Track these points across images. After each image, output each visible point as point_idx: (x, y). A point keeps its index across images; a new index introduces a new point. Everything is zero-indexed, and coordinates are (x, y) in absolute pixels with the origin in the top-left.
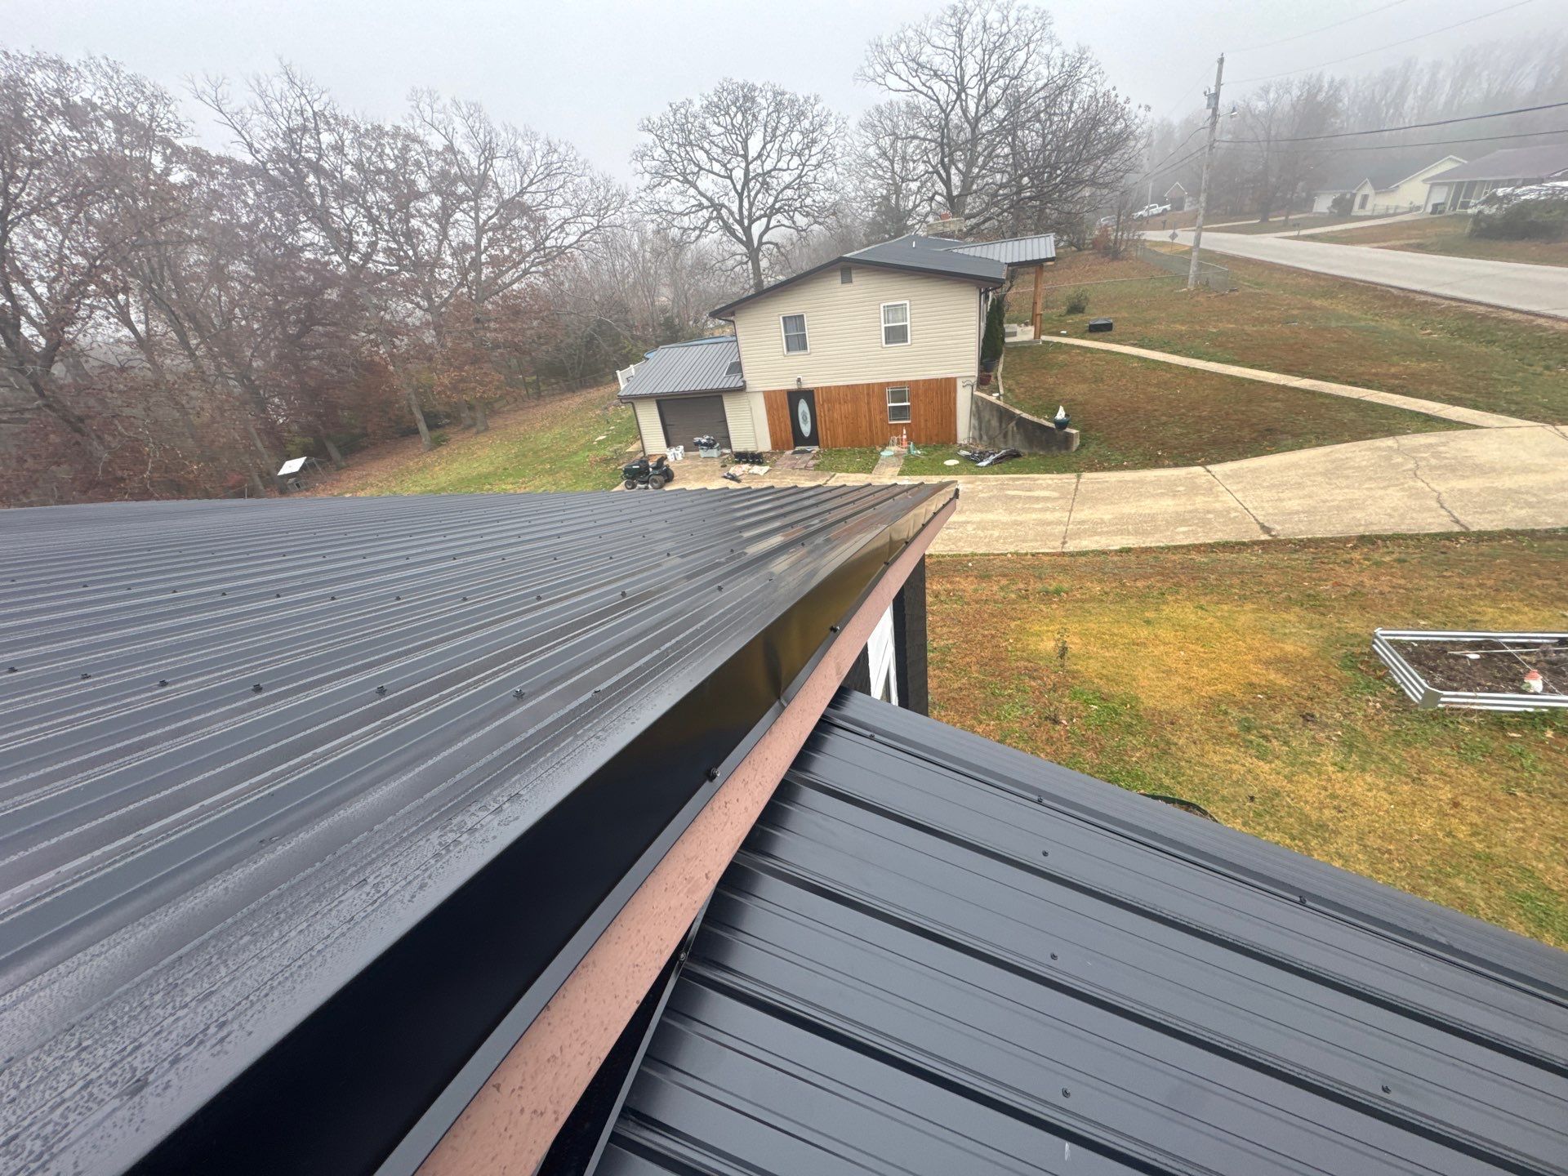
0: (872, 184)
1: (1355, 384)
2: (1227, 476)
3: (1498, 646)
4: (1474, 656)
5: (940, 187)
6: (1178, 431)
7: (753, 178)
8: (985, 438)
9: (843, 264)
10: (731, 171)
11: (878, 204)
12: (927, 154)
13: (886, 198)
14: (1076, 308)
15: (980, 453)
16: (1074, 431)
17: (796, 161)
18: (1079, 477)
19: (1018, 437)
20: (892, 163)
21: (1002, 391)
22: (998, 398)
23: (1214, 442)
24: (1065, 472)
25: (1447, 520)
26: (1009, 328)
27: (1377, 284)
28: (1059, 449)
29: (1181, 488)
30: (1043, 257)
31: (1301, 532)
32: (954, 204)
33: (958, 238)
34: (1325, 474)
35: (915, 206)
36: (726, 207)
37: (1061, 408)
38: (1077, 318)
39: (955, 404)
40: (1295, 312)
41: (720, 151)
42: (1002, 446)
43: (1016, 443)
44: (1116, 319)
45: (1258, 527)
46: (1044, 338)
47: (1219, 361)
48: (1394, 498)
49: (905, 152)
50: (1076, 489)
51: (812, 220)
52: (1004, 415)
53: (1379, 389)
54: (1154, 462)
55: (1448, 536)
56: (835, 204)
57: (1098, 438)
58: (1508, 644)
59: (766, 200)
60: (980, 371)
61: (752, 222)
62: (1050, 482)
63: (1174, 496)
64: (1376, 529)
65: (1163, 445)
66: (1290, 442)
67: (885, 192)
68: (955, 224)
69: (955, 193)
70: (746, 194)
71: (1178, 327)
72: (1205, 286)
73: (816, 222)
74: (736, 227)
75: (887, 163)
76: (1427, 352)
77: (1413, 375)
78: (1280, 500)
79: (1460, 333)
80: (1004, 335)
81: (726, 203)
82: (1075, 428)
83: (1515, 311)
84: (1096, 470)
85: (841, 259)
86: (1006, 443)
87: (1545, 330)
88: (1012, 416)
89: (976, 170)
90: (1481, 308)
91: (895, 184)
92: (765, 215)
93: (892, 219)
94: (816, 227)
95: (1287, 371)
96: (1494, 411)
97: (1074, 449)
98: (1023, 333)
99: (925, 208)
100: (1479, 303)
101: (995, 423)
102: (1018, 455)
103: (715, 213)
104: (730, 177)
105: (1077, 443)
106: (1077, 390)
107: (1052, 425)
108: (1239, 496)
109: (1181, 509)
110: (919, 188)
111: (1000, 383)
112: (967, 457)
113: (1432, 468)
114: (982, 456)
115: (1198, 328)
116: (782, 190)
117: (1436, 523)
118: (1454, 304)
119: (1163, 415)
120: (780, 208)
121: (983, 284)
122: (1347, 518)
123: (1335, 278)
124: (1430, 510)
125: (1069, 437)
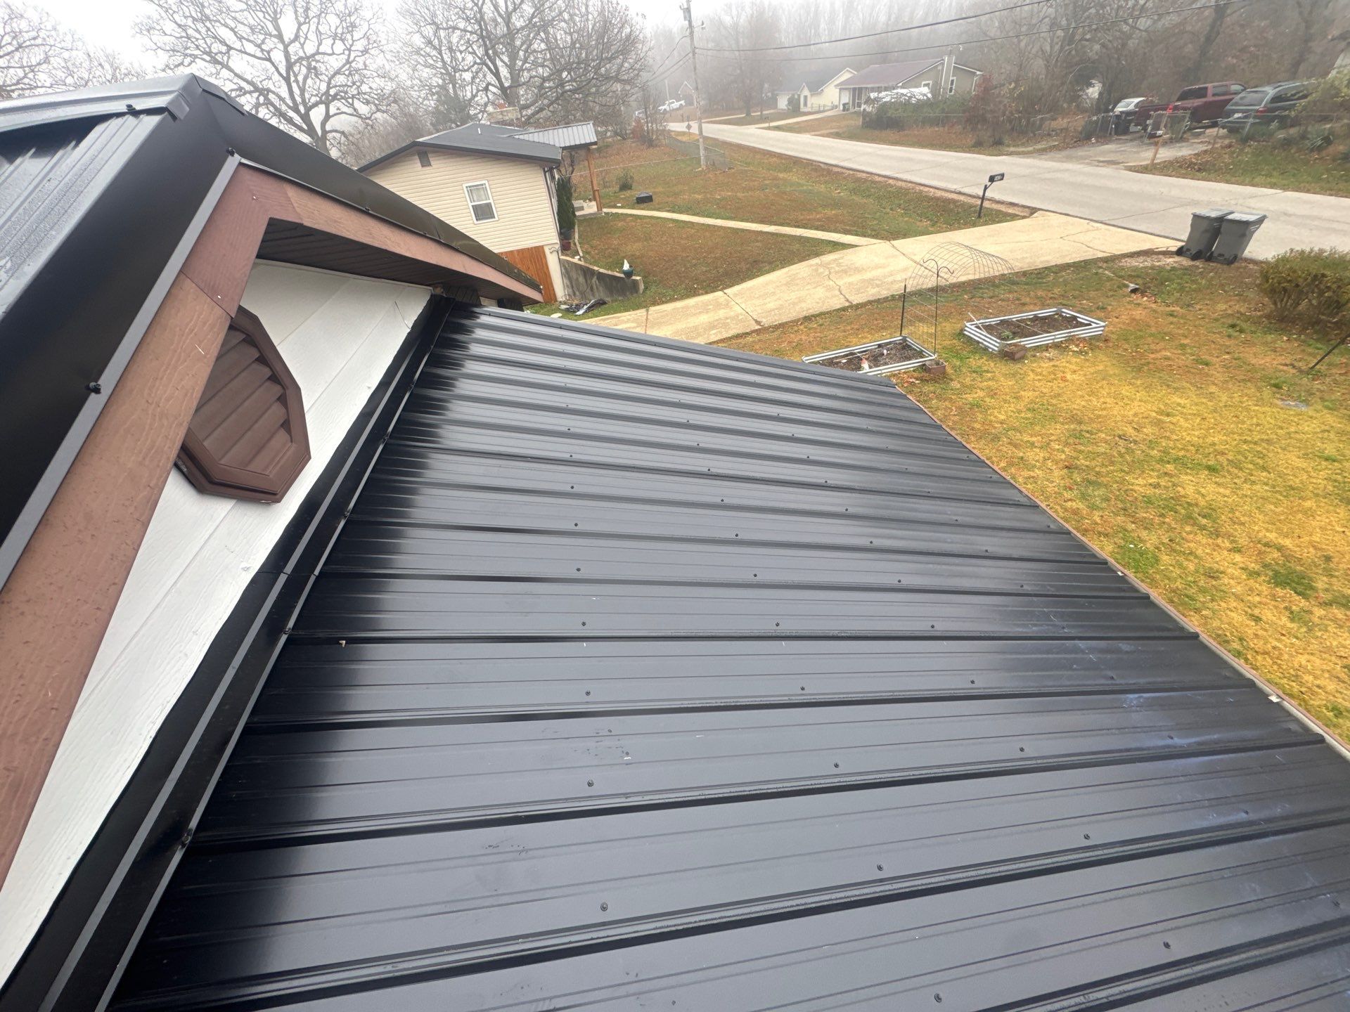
0: (425, 73)
1: (798, 227)
2: (735, 295)
3: (855, 354)
4: (844, 361)
5: (490, 78)
6: (704, 269)
7: (296, 61)
8: (577, 293)
9: (416, 148)
10: (269, 52)
11: (437, 93)
12: (471, 46)
13: (443, 87)
14: (625, 187)
15: (577, 305)
16: (638, 278)
17: (339, 47)
18: (647, 311)
19: (601, 289)
20: (440, 54)
21: (581, 254)
22: (580, 260)
23: (726, 274)
24: (638, 309)
25: (843, 300)
26: (576, 204)
27: (813, 161)
28: (632, 293)
29: (711, 307)
30: (588, 141)
31: (776, 321)
32: (508, 94)
33: (519, 127)
34: (786, 285)
35: (474, 96)
36: (273, 93)
37: (626, 261)
38: (628, 193)
39: (548, 268)
40: (767, 182)
41: (248, 30)
42: (591, 297)
43: (601, 294)
44: (655, 193)
45: (754, 322)
46: (605, 210)
47: (723, 219)
48: (820, 292)
49: (450, 42)
50: (647, 319)
51: (374, 108)
52: (587, 272)
53: (811, 228)
54: (692, 293)
55: (844, 309)
56: (393, 92)
57: (655, 282)
58: (859, 352)
59: (316, 86)
60: (561, 240)
61: (308, 109)
62: (629, 317)
63: (707, 312)
64: (811, 312)
65: (696, 280)
66: (767, 268)
67: (440, 82)
68: (512, 113)
69: (507, 85)
70: (292, 79)
71: (697, 196)
72: (713, 166)
73: (378, 110)
74: (291, 114)
75: (434, 53)
76: (836, 204)
77: (828, 219)
78: (765, 304)
79: (854, 191)
80: (573, 210)
81: (273, 88)
82: (639, 275)
83: (879, 175)
84: (658, 304)
85: (415, 144)
86: (593, 295)
87: (892, 186)
88: (593, 272)
89: (519, 63)
90: (864, 175)
91: (448, 73)
92: (321, 102)
93: (454, 109)
94: (379, 115)
95: (762, 222)
96: (865, 236)
97: (641, 291)
98: (590, 207)
99: (481, 98)
100: (863, 172)
101: (581, 279)
102: (604, 303)
103: (262, 99)
104: (269, 60)
105: (642, 287)
106: (635, 247)
107: (622, 275)
108: (743, 306)
109: (712, 320)
110: (473, 78)
111: (579, 248)
112: (567, 310)
113: (836, 272)
114: (578, 307)
115: (709, 196)
116: (333, 76)
117: (837, 303)
118: (851, 172)
119: (693, 259)
120: (336, 94)
121: (546, 164)
122: (797, 308)
123: (790, 157)
124: (836, 296)
125: (635, 282)
